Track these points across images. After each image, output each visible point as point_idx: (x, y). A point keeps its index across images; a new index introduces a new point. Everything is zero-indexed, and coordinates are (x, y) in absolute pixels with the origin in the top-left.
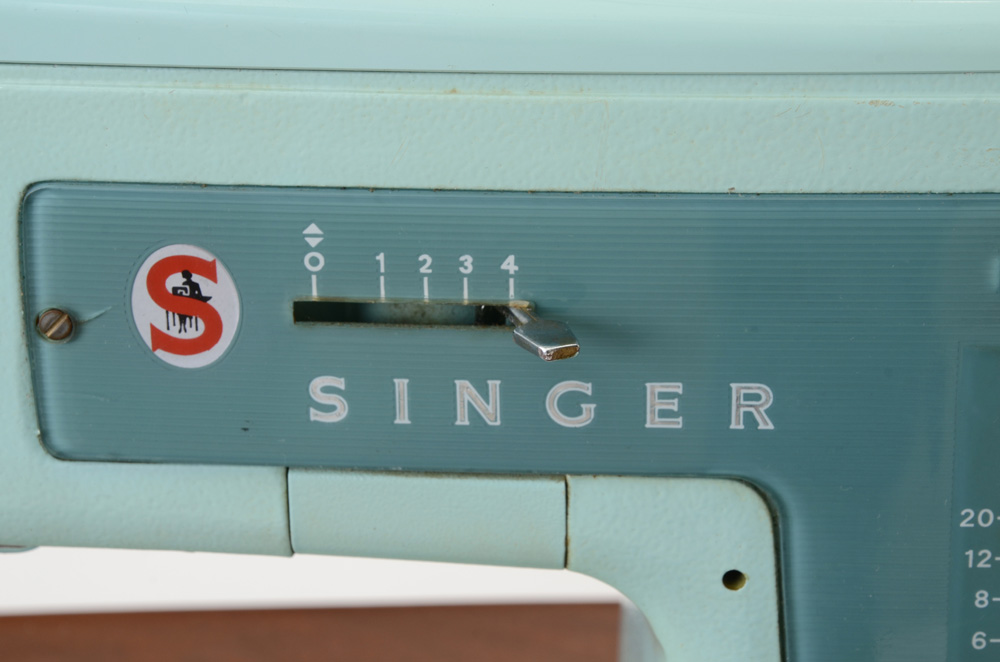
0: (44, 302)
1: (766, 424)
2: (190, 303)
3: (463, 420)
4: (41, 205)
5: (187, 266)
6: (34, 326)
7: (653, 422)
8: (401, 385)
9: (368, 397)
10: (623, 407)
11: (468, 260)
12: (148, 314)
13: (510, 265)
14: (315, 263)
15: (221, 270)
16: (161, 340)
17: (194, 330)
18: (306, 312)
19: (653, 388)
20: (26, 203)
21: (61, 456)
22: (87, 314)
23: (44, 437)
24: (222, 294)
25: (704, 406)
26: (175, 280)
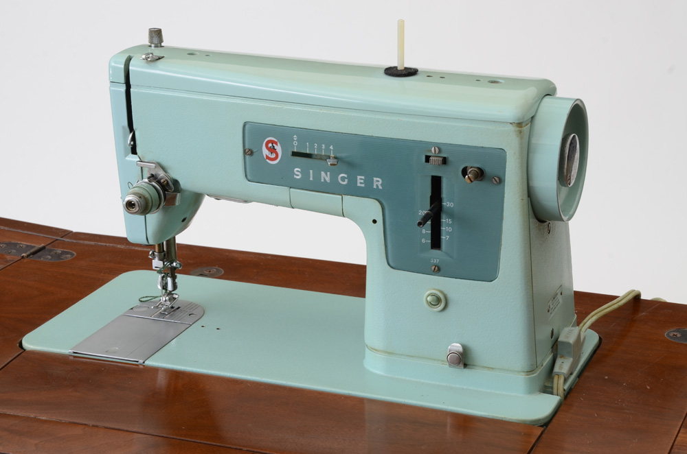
0: (247, 147)
1: (380, 187)
2: (273, 150)
3: (322, 180)
4: (247, 126)
5: (272, 142)
6: (245, 152)
7: (359, 185)
8: (311, 171)
9: (305, 173)
10: (353, 181)
11: (323, 145)
12: (265, 152)
13: (331, 147)
14: (295, 143)
15: (278, 143)
16: (268, 157)
17: (273, 156)
18: (295, 154)
19: (359, 177)
20: (244, 126)
21: (249, 181)
22: (254, 151)
23: (246, 176)
24: (278, 148)
25: (369, 182)
26: (270, 145)
